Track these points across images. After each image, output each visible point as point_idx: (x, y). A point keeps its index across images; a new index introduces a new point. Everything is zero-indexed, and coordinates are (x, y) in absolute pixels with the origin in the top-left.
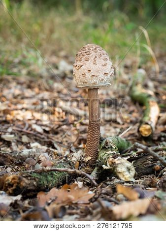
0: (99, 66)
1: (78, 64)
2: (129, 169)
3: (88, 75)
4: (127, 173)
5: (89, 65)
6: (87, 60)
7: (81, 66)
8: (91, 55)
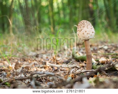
0: (89, 29)
7: (81, 30)
8: (85, 25)
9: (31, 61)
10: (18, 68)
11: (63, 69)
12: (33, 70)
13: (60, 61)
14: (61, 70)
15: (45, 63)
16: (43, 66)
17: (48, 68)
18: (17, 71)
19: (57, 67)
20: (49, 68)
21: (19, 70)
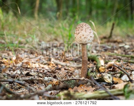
0: (88, 33)
1: (78, 32)
2: (109, 78)
3: (83, 37)
4: (109, 79)
5: (83, 32)
6: (82, 30)
7: (79, 33)
8: (84, 28)
9: (38, 54)
10: (18, 63)
11: (67, 68)
12: (35, 66)
13: (70, 58)
14: (65, 69)
15: (50, 60)
16: (47, 62)
17: (52, 66)
18: (17, 65)
19: (62, 66)
20: (54, 65)
21: (19, 65)
